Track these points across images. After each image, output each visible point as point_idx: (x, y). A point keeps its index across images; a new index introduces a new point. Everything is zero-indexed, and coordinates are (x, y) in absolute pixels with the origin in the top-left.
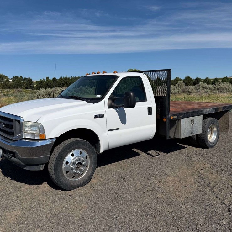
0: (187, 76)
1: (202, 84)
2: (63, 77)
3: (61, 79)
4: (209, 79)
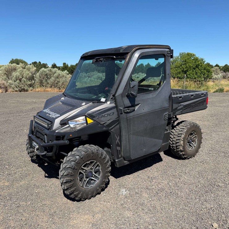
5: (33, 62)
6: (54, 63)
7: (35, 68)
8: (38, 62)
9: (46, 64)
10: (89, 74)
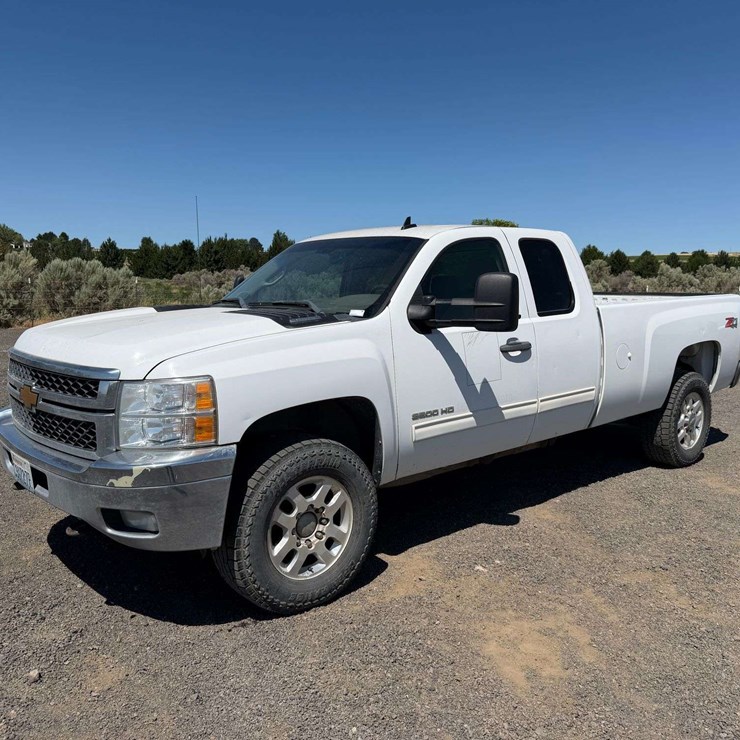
0: (589, 246)
1: (668, 270)
2: (213, 240)
3: (208, 244)
4: (653, 256)
5: (42, 234)
6: (109, 240)
7: (35, 260)
8: (58, 235)
9: (86, 241)
10: (218, 276)
